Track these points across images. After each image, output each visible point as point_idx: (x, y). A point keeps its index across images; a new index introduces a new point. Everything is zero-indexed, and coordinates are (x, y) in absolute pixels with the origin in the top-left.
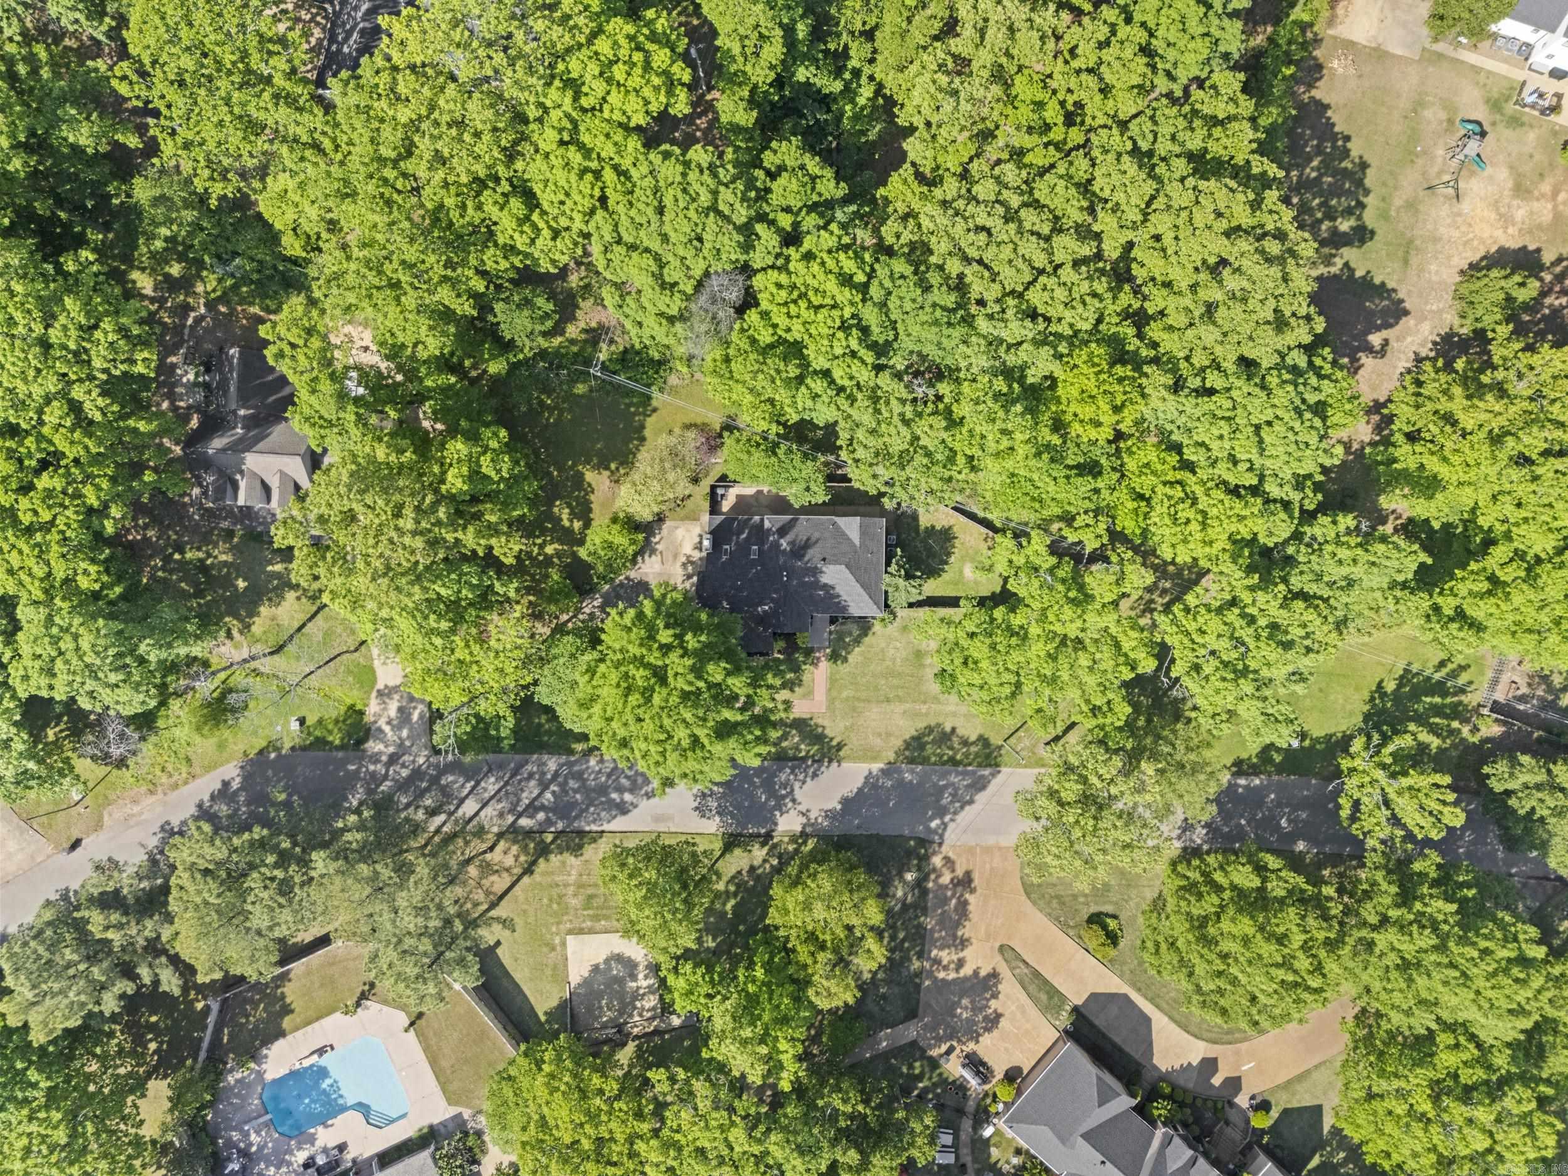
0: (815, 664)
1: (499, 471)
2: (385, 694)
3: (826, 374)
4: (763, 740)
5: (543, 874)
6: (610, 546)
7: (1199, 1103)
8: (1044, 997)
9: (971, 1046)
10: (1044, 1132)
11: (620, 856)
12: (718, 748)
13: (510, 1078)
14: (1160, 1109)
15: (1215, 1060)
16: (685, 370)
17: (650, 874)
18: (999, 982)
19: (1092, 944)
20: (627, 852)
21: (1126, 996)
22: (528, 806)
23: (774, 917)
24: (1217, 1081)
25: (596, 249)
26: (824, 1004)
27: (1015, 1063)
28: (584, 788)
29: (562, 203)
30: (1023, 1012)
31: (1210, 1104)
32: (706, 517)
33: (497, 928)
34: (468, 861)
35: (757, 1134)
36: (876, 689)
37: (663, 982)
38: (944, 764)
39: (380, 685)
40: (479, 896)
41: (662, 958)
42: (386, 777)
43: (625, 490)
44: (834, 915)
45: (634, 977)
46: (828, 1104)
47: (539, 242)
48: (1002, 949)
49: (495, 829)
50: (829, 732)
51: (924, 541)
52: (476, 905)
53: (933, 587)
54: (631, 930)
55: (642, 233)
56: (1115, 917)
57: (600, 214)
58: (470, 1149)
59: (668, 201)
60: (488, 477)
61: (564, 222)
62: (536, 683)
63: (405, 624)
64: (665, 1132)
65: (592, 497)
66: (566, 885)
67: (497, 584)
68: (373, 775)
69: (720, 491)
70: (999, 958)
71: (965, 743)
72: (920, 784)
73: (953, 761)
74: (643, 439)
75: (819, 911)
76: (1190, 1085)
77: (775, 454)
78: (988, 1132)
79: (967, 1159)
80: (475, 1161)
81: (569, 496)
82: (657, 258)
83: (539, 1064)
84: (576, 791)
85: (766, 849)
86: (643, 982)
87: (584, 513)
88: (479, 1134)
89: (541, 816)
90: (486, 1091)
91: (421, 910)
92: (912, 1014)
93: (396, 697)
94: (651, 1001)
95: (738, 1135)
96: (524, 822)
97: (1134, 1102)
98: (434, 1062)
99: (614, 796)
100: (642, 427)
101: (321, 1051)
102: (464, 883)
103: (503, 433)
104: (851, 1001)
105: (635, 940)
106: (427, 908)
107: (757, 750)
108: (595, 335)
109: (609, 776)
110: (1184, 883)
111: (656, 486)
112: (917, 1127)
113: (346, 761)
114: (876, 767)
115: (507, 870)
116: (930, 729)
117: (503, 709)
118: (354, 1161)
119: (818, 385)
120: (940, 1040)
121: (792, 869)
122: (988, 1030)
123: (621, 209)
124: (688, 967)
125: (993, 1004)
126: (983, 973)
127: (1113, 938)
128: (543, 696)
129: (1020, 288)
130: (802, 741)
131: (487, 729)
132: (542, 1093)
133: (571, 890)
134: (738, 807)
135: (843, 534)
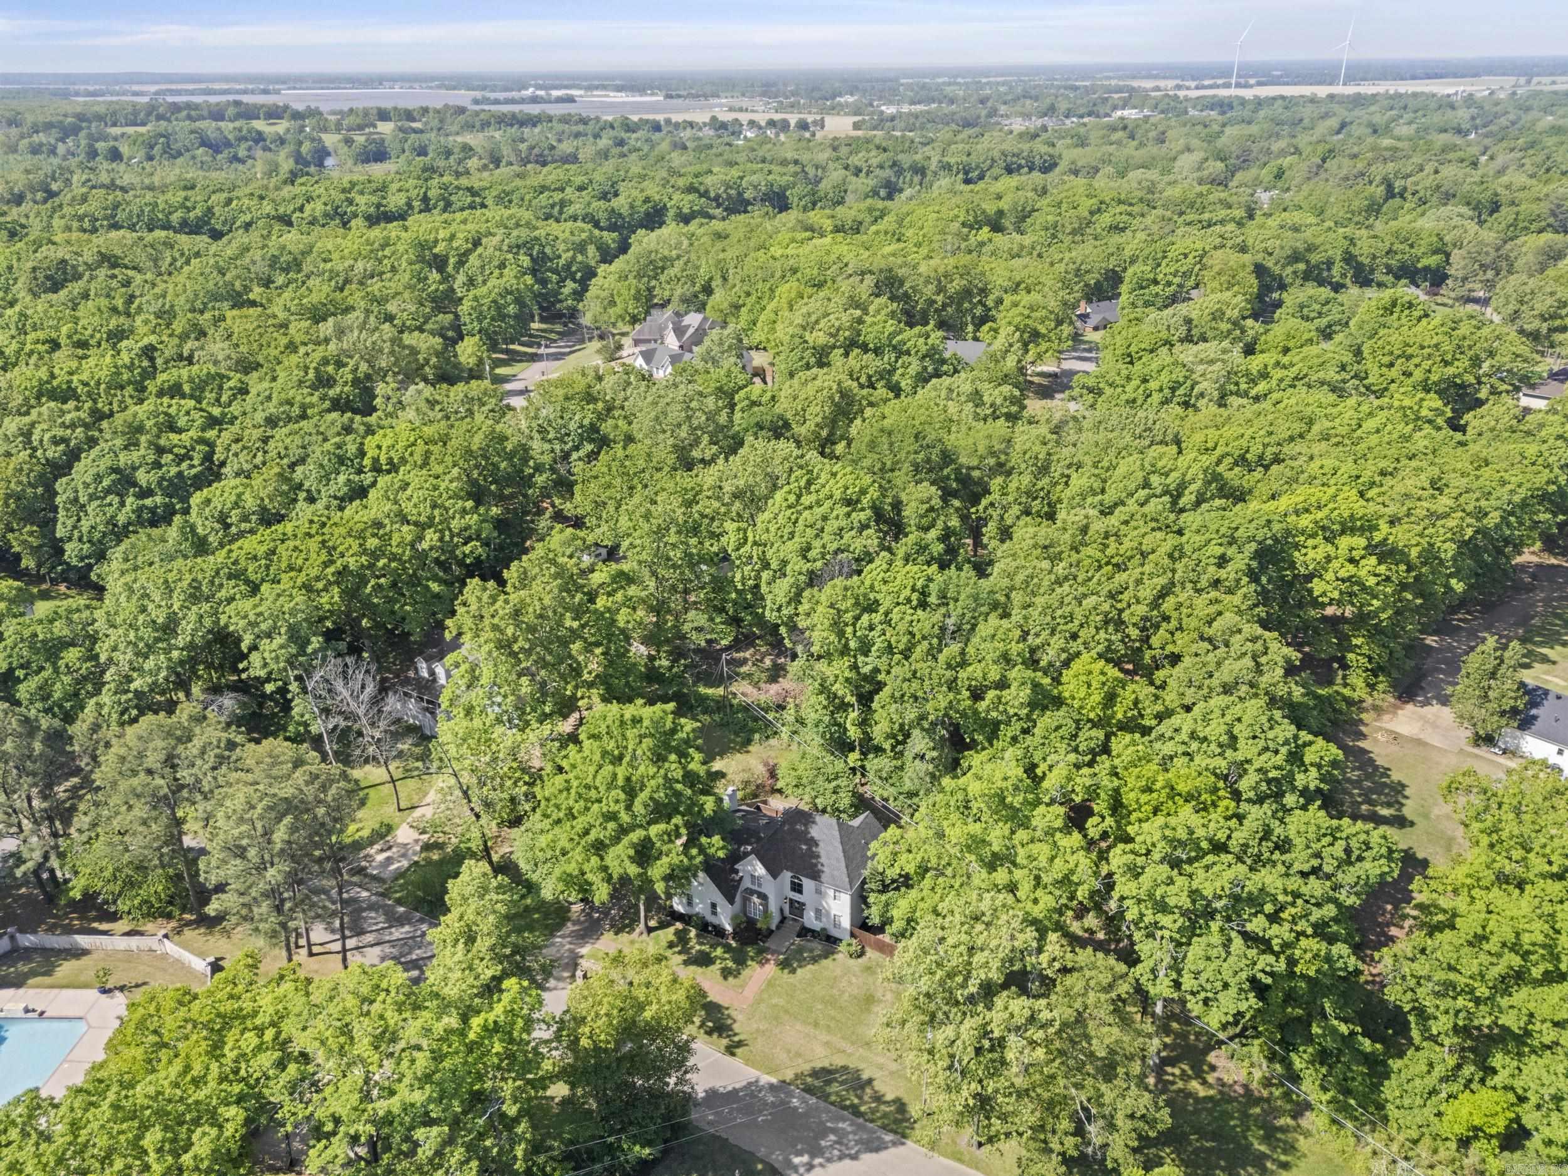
0: (762, 963)
36: (810, 1010)
38: (844, 1108)
50: (736, 1027)
71: (878, 1098)
72: (806, 1115)
73: (855, 1111)
114: (767, 1079)
116: (846, 1070)
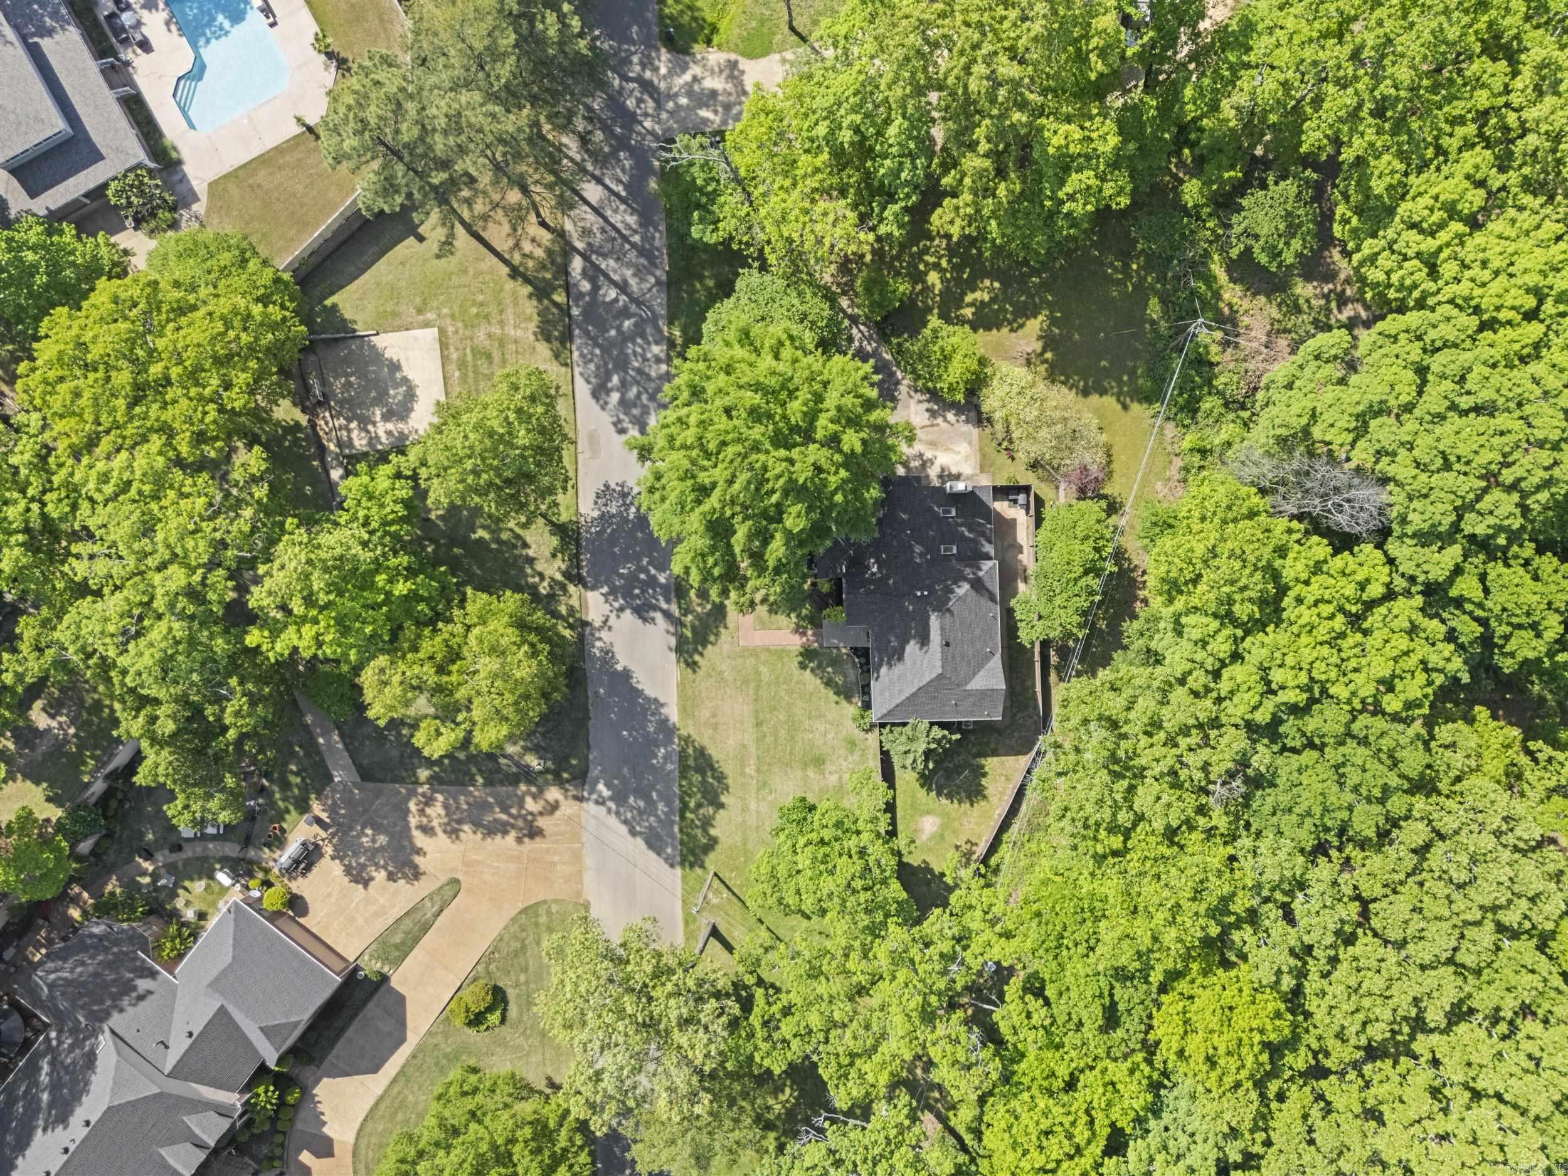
0: (799, 630)
1: (1071, 197)
2: (732, 70)
3: (1236, 657)
4: (707, 576)
5: (514, 293)
6: (946, 358)
7: (279, 1139)
8: (398, 938)
9: (329, 850)
10: (226, 956)
11: (546, 396)
12: (695, 521)
13: (244, 261)
14: (265, 1095)
15: (331, 1154)
16: (1186, 444)
17: (523, 437)
18: (409, 881)
19: (467, 995)
20: (550, 406)
21: (403, 1040)
22: (597, 268)
23: (477, 600)
24: (306, 1157)
25: (1413, 318)
26: (368, 677)
27: (312, 908)
28: (626, 338)
29: (1484, 264)
30: (376, 915)
31: (278, 1152)
32: (985, 481)
33: (441, 233)
34: (525, 190)
35: (182, 602)
36: (773, 709)
37: (383, 458)
38: (680, 797)
39: (744, 64)
40: (480, 207)
41: (413, 455)
42: (625, 78)
43: (1020, 373)
44: (484, 685)
45: (386, 418)
46: (232, 692)
47: (1412, 236)
48: (455, 882)
49: (568, 226)
50: (710, 650)
51: (967, 765)
52: (469, 202)
53: (907, 779)
54: (448, 413)
55: (1447, 385)
56: (503, 1020)
57: (1474, 322)
58: (153, 215)
59: (1502, 421)
60: (1062, 183)
61: (1449, 269)
62: (764, 268)
63: (845, 81)
64: (178, 475)
65: (1005, 330)
66: (501, 323)
67: (896, 208)
68: (627, 61)
69: (1022, 498)
70: (444, 879)
71: (707, 823)
72: (652, 768)
73: (683, 810)
74: (1085, 393)
75: (488, 665)
76: (299, 1125)
77: (1086, 573)
78: (223, 878)
79: (188, 853)
80: (138, 222)
81: (1008, 299)
82: (1409, 408)
83: (264, 300)
84: (619, 328)
85: (559, 577)
86: (382, 429)
87: (984, 320)
88: (174, 225)
89: (586, 286)
90: (229, 230)
91: (455, 122)
92: (366, 774)
93: (729, 87)
94: (360, 442)
95: (177, 577)
96: (577, 264)
97: (272, 1064)
98: (263, 160)
99: (615, 379)
100: (1103, 392)
101: (267, 10)
102: (495, 182)
103: (1124, 201)
104: (371, 714)
105: (436, 420)
106: (460, 131)
107: (694, 571)
108: (1228, 322)
109: (639, 371)
110: (552, 1125)
111: (1031, 414)
112: (213, 805)
113: (644, 25)
114: (673, 713)
115: (517, 245)
116: (721, 778)
117: (728, 226)
118: (127, 64)
119: (1221, 646)
120: (332, 810)
121: (539, 617)
122: (348, 870)
123: (1483, 352)
124: (405, 493)
125: (380, 876)
126: (418, 860)
127: (476, 1020)
128: (748, 279)
129: (1375, 923)
130: (698, 617)
131: (698, 206)
132: (223, 306)
133: (496, 330)
134: (613, 540)
135: (980, 666)
